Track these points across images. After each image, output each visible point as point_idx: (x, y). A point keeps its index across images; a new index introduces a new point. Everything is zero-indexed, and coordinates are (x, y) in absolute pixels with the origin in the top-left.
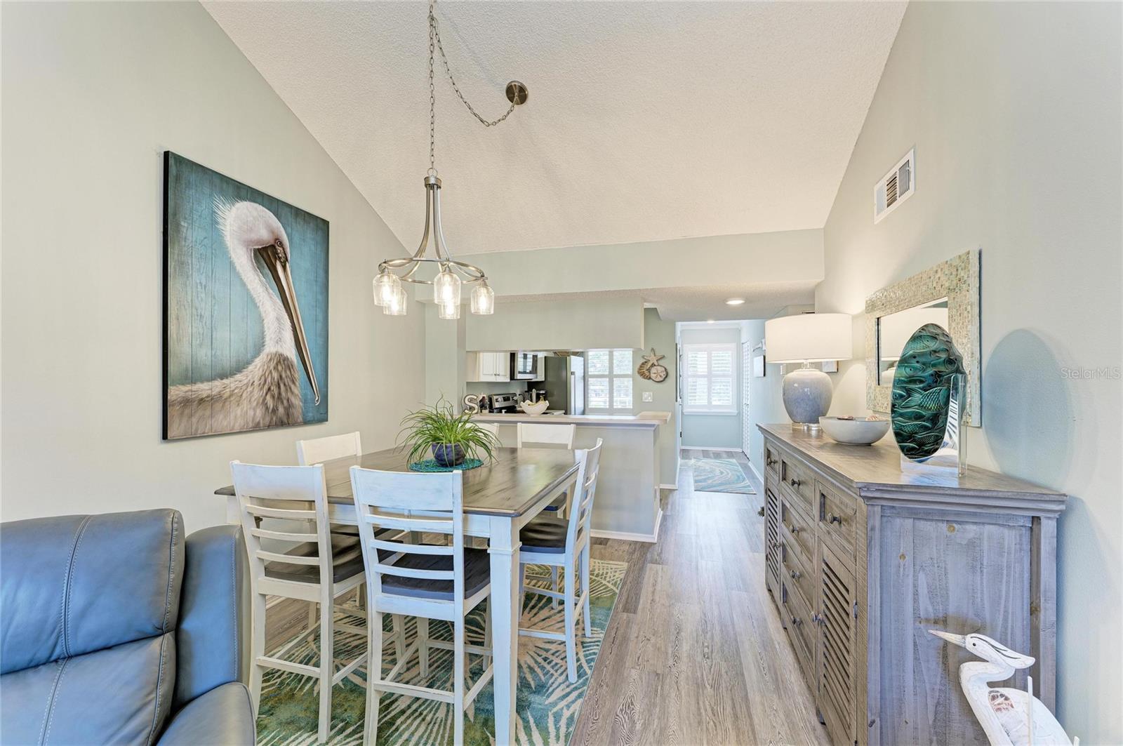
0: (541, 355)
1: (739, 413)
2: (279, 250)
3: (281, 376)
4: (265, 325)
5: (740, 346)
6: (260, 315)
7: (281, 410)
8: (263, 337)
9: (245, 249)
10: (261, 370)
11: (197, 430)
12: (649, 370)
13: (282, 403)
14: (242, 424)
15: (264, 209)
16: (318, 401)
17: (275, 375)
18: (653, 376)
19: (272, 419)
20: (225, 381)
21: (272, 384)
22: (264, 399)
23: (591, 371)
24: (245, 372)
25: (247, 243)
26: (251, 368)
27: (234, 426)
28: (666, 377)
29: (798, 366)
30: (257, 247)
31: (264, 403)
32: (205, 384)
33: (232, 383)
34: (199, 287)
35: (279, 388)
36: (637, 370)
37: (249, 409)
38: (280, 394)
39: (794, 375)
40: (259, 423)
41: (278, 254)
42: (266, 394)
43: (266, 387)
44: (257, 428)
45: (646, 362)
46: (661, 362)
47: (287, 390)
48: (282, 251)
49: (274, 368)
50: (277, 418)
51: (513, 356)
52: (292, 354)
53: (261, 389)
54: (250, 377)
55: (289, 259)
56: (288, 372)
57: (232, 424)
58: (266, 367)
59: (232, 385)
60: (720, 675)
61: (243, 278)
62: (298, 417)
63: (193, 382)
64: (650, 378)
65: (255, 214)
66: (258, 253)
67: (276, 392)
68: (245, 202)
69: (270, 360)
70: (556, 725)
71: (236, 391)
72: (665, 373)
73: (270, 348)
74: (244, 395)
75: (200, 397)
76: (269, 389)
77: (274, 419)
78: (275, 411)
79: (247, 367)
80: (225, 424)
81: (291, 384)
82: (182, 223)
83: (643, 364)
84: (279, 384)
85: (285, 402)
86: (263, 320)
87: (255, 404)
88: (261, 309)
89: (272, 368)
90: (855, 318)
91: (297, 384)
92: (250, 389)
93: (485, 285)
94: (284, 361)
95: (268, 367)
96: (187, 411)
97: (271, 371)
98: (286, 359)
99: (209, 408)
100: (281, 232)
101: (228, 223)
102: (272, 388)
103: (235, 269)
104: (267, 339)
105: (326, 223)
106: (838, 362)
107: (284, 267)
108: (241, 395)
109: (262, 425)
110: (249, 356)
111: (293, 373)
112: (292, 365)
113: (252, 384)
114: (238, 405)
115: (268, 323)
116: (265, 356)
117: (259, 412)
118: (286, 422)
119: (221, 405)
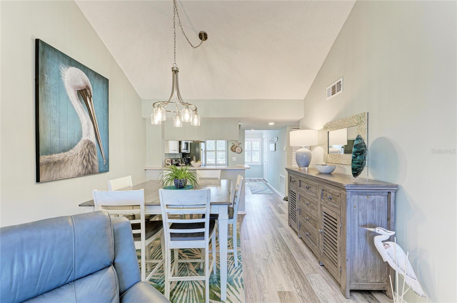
0: (189, 142)
1: (262, 165)
2: (88, 91)
3: (89, 151)
4: (82, 127)
5: (262, 139)
7: (90, 167)
9: (73, 90)
10: (81, 148)
11: (53, 177)
12: (235, 149)
13: (90, 163)
14: (73, 174)
15: (82, 71)
16: (105, 162)
17: (87, 150)
18: (237, 151)
19: (86, 171)
20: (65, 153)
21: (86, 155)
22: (83, 162)
23: (208, 149)
24: (74, 149)
25: (74, 87)
26: (76, 147)
27: (69, 175)
28: (242, 151)
29: (301, 147)
30: (79, 89)
31: (82, 164)
32: (57, 154)
34: (53, 107)
35: (89, 156)
36: (230, 148)
37: (76, 166)
38: (89, 159)
39: (299, 150)
40: (80, 173)
41: (87, 93)
42: (83, 159)
43: (83, 156)
44: (79, 175)
45: (234, 145)
46: (240, 146)
47: (92, 157)
48: (89, 92)
49: (87, 147)
50: (88, 170)
51: (180, 143)
52: (93, 140)
53: (81, 157)
54: (76, 152)
55: (92, 96)
56: (92, 149)
57: (68, 174)
58: (83, 146)
59: (68, 155)
60: (285, 256)
61: (73, 103)
62: (97, 170)
63: (51, 154)
64: (235, 152)
65: (78, 73)
66: (79, 92)
67: (87, 158)
68: (73, 67)
69: (85, 143)
70: (237, 283)
71: (70, 158)
72: (241, 150)
73: (85, 138)
74: (74, 160)
75: (54, 161)
76: (85, 157)
77: (87, 171)
78: (87, 167)
79: (75, 147)
80: (66, 174)
81: (94, 154)
82: (45, 75)
83: (233, 146)
84: (88, 154)
85: (91, 163)
86: (82, 124)
87: (78, 164)
88: (81, 119)
89: (85, 147)
90: (319, 131)
91: (96, 154)
92: (76, 157)
93: (196, 114)
94: (91, 144)
95: (84, 147)
96: (48, 168)
97: (85, 149)
98: (91, 143)
99: (59, 167)
100: (88, 83)
101: (66, 76)
102: (86, 157)
103: (69, 99)
104: (83, 133)
105: (107, 80)
106: (310, 146)
107: (90, 100)
109: (81, 174)
110: (76, 141)
111: (94, 149)
112: (94, 146)
113: (77, 155)
114: (71, 165)
115: (84, 126)
116: (82, 141)
117: (80, 168)
118: (92, 172)
119: (64, 165)
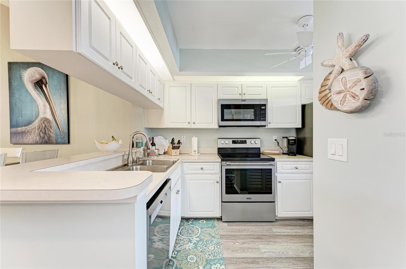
2: (44, 80)
3: (46, 126)
4: (39, 108)
6: (37, 105)
7: (46, 138)
8: (38, 112)
9: (31, 84)
10: (38, 123)
11: (18, 142)
13: (47, 135)
14: (32, 141)
15: (38, 68)
16: (62, 135)
17: (44, 125)
19: (43, 140)
20: (26, 127)
21: (42, 128)
22: (40, 134)
24: (33, 124)
25: (31, 82)
26: (34, 123)
27: (29, 142)
30: (35, 82)
31: (40, 135)
32: (20, 128)
33: (28, 128)
34: (17, 99)
35: (45, 130)
37: (34, 137)
38: (45, 132)
40: (38, 141)
41: (43, 82)
42: (40, 132)
43: (40, 129)
44: (37, 143)
47: (48, 130)
48: (45, 80)
49: (43, 123)
53: (38, 130)
54: (34, 126)
55: (48, 83)
56: (49, 124)
57: (28, 141)
58: (40, 122)
61: (31, 93)
62: (54, 141)
63: (17, 127)
65: (34, 71)
66: (36, 84)
67: (44, 131)
68: (31, 68)
69: (41, 120)
71: (30, 130)
73: (41, 116)
74: (32, 132)
75: (19, 132)
76: (41, 130)
77: (44, 141)
78: (44, 138)
79: (33, 123)
80: (26, 141)
81: (50, 128)
82: (12, 81)
84: (45, 128)
85: (48, 135)
86: (38, 106)
87: (36, 135)
88: (38, 103)
89: (42, 123)
91: (52, 128)
92: (34, 130)
94: (47, 120)
95: (41, 122)
96: (15, 136)
97: (42, 124)
98: (47, 119)
100: (44, 74)
101: (25, 77)
102: (42, 130)
104: (40, 112)
107: (46, 86)
108: (31, 132)
109: (39, 142)
110: (34, 119)
111: (51, 124)
112: (50, 121)
113: (35, 128)
114: (30, 135)
115: (40, 107)
116: (40, 119)
117: (38, 138)
118: (48, 142)
119: (25, 135)
